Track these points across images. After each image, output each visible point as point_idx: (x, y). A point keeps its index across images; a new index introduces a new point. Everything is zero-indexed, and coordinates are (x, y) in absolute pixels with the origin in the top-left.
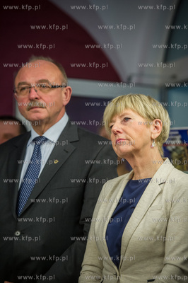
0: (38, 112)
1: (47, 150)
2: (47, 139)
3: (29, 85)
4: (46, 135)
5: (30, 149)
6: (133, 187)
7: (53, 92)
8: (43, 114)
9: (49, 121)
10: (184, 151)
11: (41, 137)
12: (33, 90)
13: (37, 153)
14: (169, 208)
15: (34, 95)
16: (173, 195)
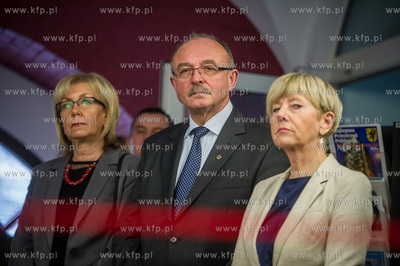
0: (201, 97)
1: (208, 144)
2: (208, 130)
3: (192, 66)
4: (207, 125)
5: (188, 142)
6: (290, 187)
7: (220, 75)
8: (208, 100)
9: (213, 109)
10: (360, 152)
11: (201, 128)
12: (196, 72)
13: (197, 146)
14: (331, 210)
15: (197, 78)
16: (336, 195)
